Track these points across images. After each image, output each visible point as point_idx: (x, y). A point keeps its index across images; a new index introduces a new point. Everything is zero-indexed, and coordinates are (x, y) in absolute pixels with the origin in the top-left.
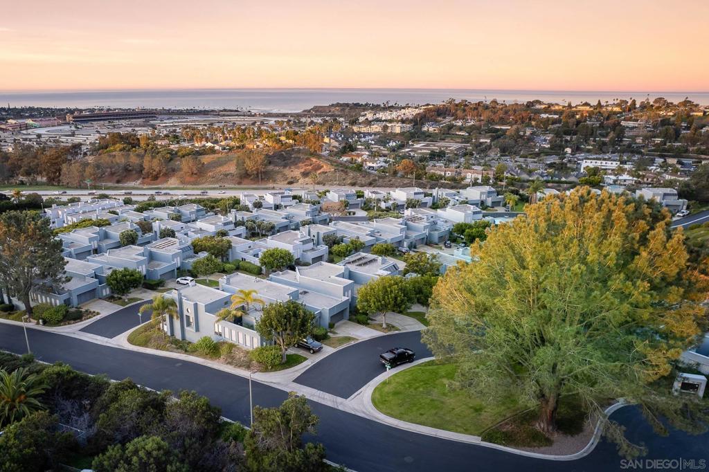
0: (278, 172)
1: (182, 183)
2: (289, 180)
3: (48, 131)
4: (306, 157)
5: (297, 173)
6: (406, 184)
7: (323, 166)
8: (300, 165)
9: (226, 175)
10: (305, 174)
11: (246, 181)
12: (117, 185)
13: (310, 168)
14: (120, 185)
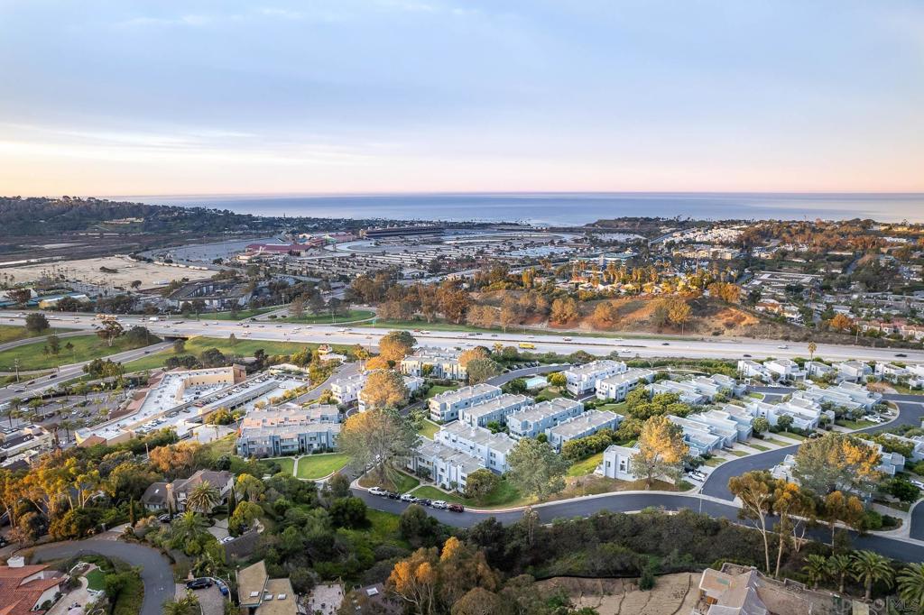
0: (698, 322)
1: (595, 328)
2: (713, 331)
3: (349, 248)
4: (723, 307)
5: (719, 323)
6: (846, 340)
7: (745, 318)
8: (719, 315)
9: (642, 322)
10: (729, 326)
11: (666, 330)
12: (520, 326)
13: (732, 318)
14: (524, 327)
